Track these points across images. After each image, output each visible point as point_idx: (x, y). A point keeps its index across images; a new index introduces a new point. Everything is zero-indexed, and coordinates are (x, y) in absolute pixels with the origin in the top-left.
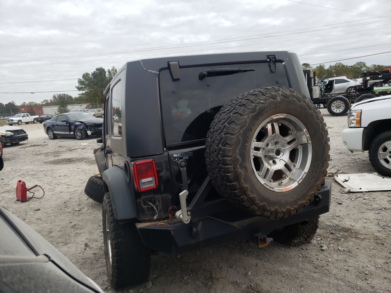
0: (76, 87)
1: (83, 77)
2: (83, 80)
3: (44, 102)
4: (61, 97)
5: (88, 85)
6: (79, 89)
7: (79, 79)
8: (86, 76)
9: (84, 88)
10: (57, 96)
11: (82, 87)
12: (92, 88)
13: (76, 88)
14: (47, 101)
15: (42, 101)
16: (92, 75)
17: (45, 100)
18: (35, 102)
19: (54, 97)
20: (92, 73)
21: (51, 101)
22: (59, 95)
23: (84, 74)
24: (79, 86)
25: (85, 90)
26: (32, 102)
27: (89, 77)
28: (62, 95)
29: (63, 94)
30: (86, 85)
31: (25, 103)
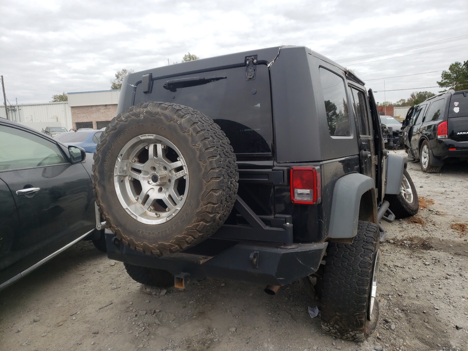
0: (437, 82)
1: (451, 68)
2: (450, 72)
3: (400, 101)
4: (421, 95)
5: (456, 79)
6: (441, 85)
7: (444, 72)
8: (454, 67)
9: (449, 83)
10: (416, 94)
11: (447, 82)
12: (460, 83)
13: (438, 84)
14: (404, 100)
15: (398, 101)
16: (464, 65)
17: (402, 100)
18: (390, 102)
19: (413, 96)
20: (464, 62)
21: (408, 100)
22: (418, 93)
23: (453, 64)
24: (442, 81)
25: (450, 86)
26: (387, 102)
27: (459, 68)
28: (423, 93)
29: (425, 91)
30: (453, 79)
31: (379, 103)
